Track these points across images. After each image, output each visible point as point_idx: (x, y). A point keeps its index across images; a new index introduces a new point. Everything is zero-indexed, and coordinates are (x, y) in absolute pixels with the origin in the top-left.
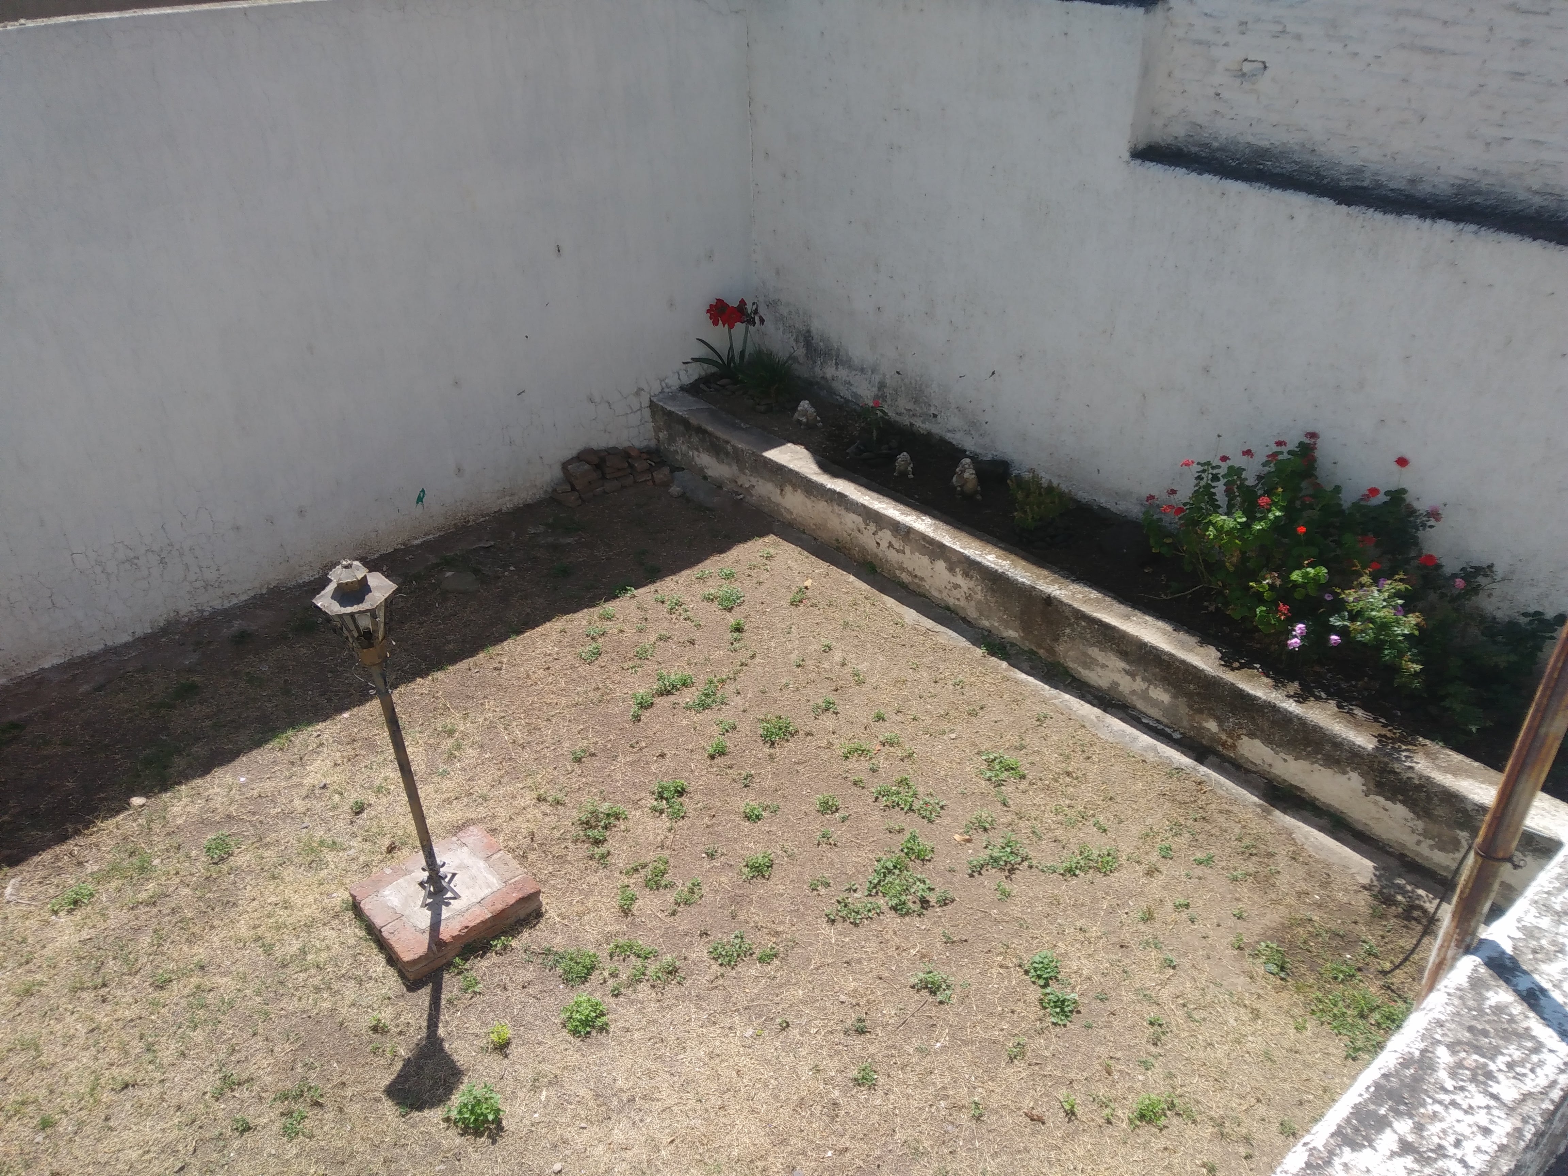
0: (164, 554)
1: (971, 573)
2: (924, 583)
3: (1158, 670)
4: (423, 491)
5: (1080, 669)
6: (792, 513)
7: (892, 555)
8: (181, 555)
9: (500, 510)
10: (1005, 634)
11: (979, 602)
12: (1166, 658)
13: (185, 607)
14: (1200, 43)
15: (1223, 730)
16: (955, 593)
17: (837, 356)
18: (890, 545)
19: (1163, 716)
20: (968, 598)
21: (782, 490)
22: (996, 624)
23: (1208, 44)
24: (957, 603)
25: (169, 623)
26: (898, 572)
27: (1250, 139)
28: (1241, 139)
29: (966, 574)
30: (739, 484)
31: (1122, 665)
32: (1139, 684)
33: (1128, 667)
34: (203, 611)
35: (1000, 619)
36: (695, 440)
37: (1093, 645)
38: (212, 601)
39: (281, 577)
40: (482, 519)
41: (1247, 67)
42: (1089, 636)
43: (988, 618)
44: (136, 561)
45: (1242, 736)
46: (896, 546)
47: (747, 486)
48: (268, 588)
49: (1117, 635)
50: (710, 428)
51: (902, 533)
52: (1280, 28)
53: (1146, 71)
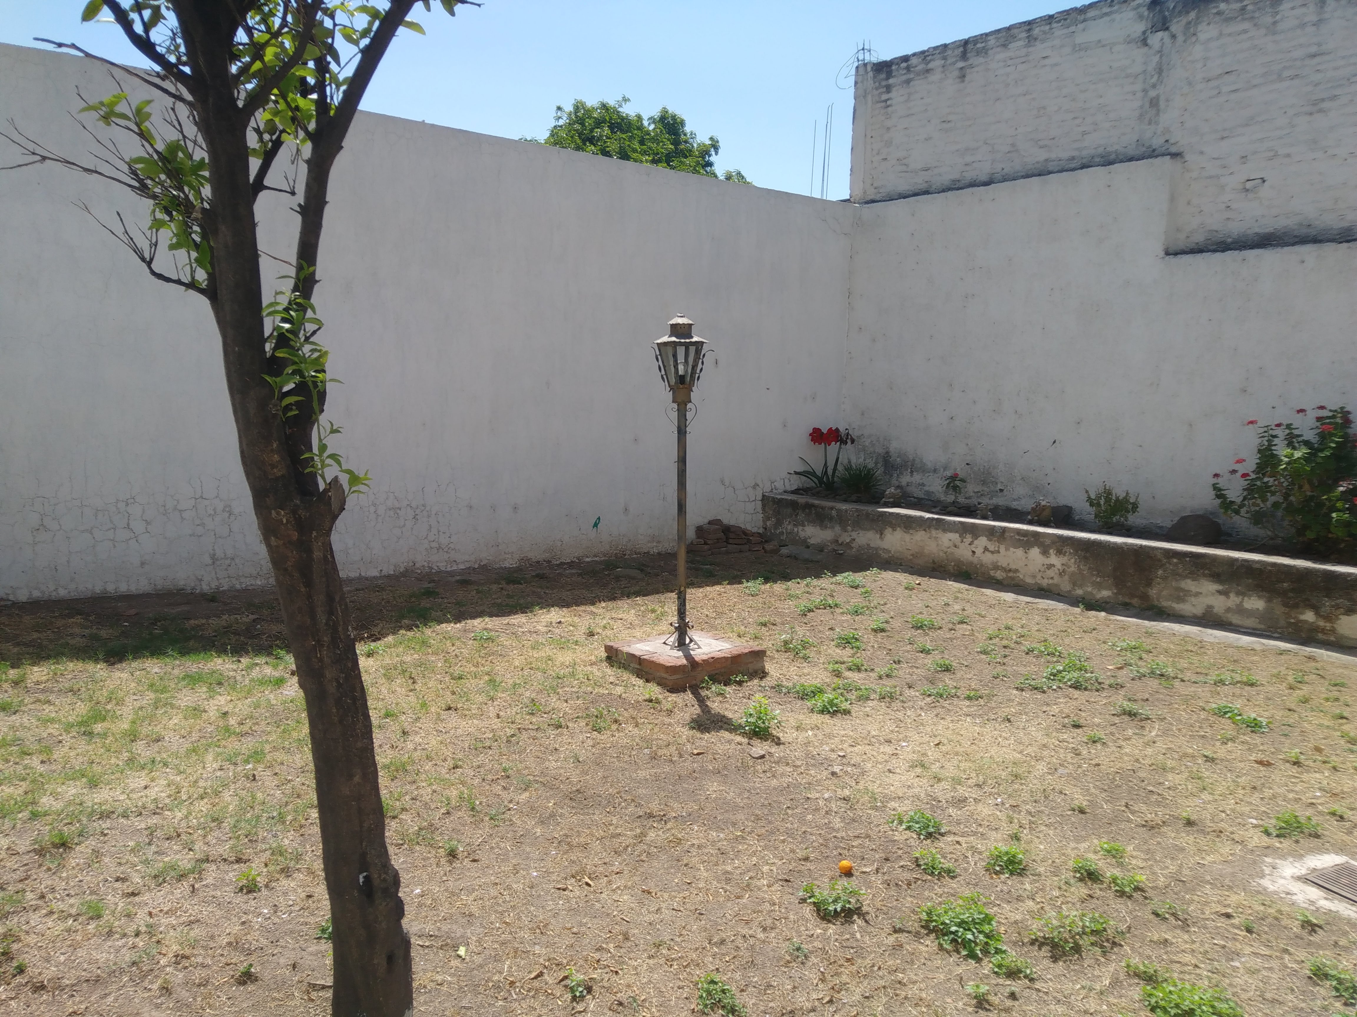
0: (418, 512)
1: (1065, 549)
2: (1018, 574)
3: (1250, 581)
4: (599, 518)
5: (1175, 605)
6: (890, 552)
7: (988, 559)
8: (429, 516)
9: (648, 553)
10: (1099, 596)
11: (1073, 574)
12: (1257, 566)
13: (421, 560)
14: (1211, 177)
15: (1321, 616)
16: (1051, 573)
17: (913, 465)
18: (986, 549)
19: (1259, 623)
20: (1062, 574)
21: (881, 534)
22: (1089, 589)
23: (1218, 177)
24: (1051, 581)
25: (407, 570)
26: (992, 573)
27: (1257, 230)
28: (1249, 232)
29: (1060, 552)
30: (840, 542)
31: (1213, 587)
32: (1233, 600)
33: (1221, 588)
34: (431, 568)
35: (1094, 584)
36: (801, 516)
37: (1186, 577)
38: (440, 562)
39: (490, 558)
40: (635, 556)
41: (1249, 185)
42: (1181, 571)
43: (1081, 586)
44: (398, 511)
45: (1341, 617)
46: (991, 548)
47: (848, 541)
48: (479, 564)
49: (1208, 561)
50: (816, 502)
51: (998, 534)
52: (1272, 154)
53: (1172, 199)
